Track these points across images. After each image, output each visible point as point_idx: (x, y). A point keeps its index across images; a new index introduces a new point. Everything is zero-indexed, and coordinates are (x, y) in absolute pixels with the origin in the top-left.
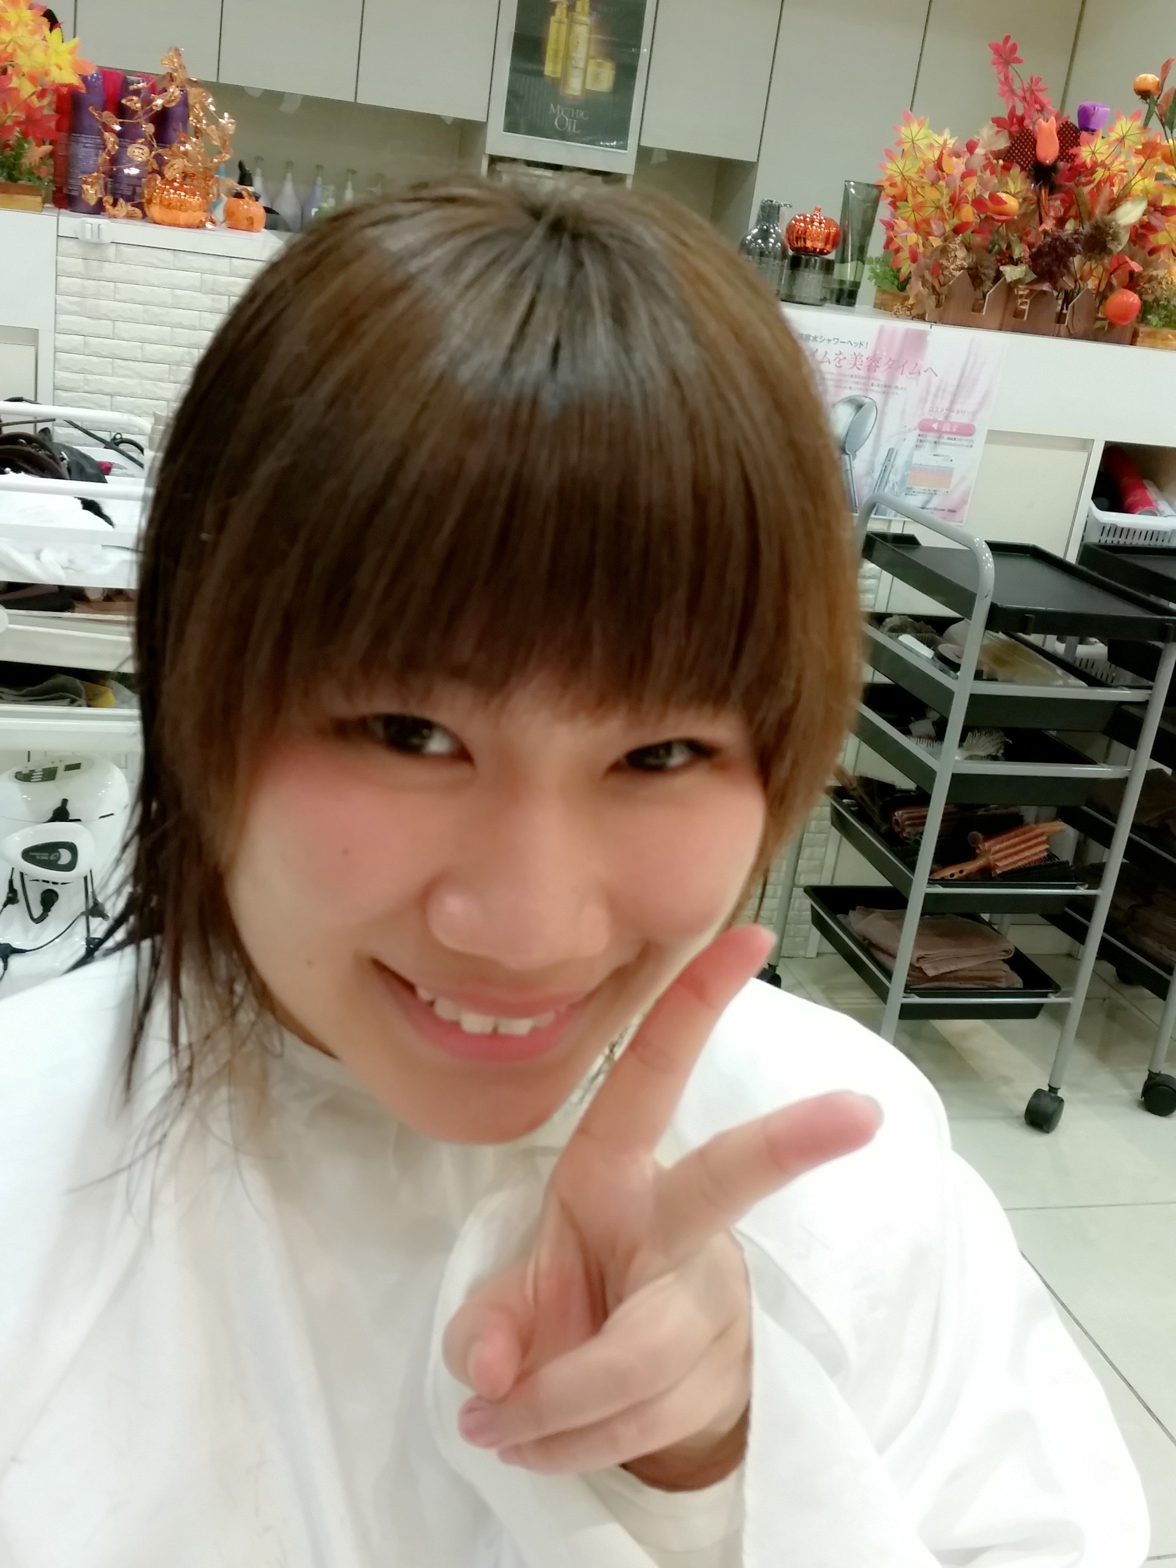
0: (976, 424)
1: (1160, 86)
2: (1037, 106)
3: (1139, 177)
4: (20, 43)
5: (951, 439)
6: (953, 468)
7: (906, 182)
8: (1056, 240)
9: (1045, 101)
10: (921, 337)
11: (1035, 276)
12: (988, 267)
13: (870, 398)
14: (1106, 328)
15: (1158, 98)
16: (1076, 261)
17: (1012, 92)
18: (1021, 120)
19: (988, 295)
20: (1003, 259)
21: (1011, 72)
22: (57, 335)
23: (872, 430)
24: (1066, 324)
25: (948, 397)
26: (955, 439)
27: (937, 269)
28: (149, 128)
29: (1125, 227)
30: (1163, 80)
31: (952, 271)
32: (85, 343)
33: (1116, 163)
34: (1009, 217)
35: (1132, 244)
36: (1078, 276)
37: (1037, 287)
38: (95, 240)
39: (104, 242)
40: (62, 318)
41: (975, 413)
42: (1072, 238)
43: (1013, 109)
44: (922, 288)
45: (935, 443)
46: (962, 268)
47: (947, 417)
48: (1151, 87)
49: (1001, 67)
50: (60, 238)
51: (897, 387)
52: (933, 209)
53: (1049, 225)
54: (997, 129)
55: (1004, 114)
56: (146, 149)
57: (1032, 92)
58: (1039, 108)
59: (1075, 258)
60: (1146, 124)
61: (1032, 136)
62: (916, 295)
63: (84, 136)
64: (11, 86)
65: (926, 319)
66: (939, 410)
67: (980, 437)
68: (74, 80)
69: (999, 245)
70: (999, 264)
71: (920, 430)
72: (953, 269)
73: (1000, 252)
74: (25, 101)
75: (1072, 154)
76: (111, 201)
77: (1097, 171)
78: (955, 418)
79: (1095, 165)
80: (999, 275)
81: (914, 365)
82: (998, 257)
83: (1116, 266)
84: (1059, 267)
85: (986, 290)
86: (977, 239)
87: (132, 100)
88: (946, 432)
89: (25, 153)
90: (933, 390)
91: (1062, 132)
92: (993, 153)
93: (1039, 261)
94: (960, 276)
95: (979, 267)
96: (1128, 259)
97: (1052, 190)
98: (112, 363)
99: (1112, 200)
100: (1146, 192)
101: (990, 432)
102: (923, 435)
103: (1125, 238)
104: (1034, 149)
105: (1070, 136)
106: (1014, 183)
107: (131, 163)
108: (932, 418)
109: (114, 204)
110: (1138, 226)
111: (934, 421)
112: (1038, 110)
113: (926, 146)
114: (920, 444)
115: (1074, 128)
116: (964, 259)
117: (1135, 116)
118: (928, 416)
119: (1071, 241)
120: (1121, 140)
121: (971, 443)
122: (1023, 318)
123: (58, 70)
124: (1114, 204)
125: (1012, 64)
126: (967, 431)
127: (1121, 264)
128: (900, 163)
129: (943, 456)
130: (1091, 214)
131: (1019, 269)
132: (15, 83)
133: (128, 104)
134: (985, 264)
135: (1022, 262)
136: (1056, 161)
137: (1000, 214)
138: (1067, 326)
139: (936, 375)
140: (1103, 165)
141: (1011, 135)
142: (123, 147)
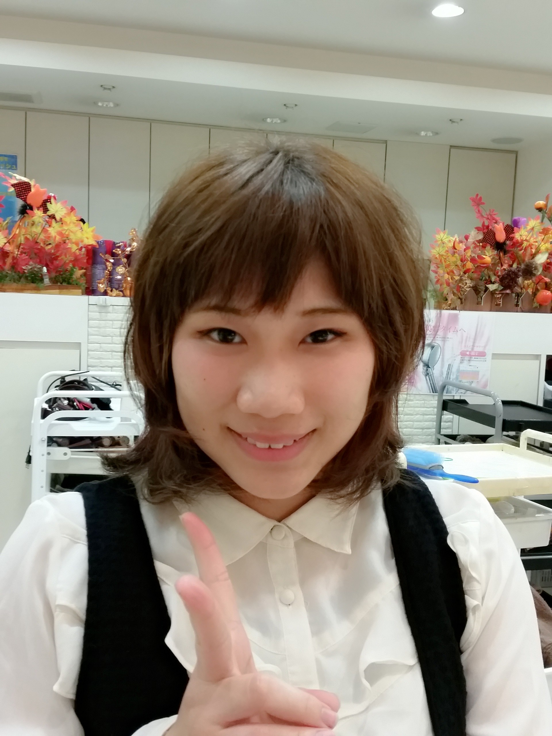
0: (486, 351)
1: (546, 206)
2: (494, 221)
3: (542, 243)
4: (72, 230)
5: (476, 358)
6: (479, 371)
7: (441, 257)
8: (510, 271)
9: (497, 219)
10: (456, 317)
11: (502, 288)
12: (481, 286)
13: (437, 343)
14: (538, 307)
15: (546, 210)
16: (520, 280)
17: (482, 216)
18: (488, 227)
19: (483, 297)
20: (487, 282)
21: (481, 209)
22: (89, 344)
23: (440, 357)
24: (520, 307)
25: (472, 340)
26: (478, 358)
27: (459, 288)
28: (125, 260)
29: (539, 264)
30: (547, 203)
31: (466, 289)
32: (101, 347)
33: (532, 239)
34: (487, 265)
35: (544, 272)
36: (522, 286)
37: (504, 292)
38: (104, 304)
39: (107, 305)
40: (90, 337)
41: (485, 347)
42: (517, 270)
43: (484, 222)
44: (453, 297)
45: (469, 360)
46: (470, 287)
47: (473, 349)
48: (543, 206)
49: (476, 207)
50: (90, 305)
51: (448, 338)
52: (454, 266)
53: (505, 266)
54: (477, 232)
55: (480, 225)
56: (124, 268)
57: (491, 215)
58: (495, 222)
59: (519, 279)
60: (542, 221)
61: (493, 232)
62: (451, 300)
63: (98, 265)
64: (68, 247)
65: (457, 309)
66: (469, 346)
67: (489, 357)
68: (94, 243)
69: (485, 277)
70: (486, 284)
71: (461, 355)
72: (466, 288)
73: (486, 280)
74: (74, 252)
75: (512, 237)
76: (110, 289)
77: (524, 243)
78: (476, 349)
79: (522, 241)
80: (487, 289)
81: (455, 328)
82: (485, 282)
83: (538, 281)
84: (512, 283)
85: (481, 296)
86: (475, 275)
87: (117, 250)
88: (473, 356)
89: (74, 273)
90: (464, 338)
91: (506, 229)
92: (477, 241)
93: (504, 281)
94: (469, 290)
95: (477, 286)
96: (543, 277)
97: (505, 253)
98: (112, 354)
99: (532, 255)
100: (547, 249)
101: (494, 354)
102: (463, 357)
103: (541, 269)
104: (495, 237)
105: (509, 230)
106: (488, 252)
107: (118, 274)
108: (466, 350)
109: (111, 291)
110: (546, 264)
111: (467, 351)
112: (495, 223)
113: (448, 241)
114: (462, 361)
115: (511, 227)
116: (471, 284)
117: (537, 219)
118: (463, 349)
119: (516, 271)
120: (533, 229)
121: (485, 360)
122: (500, 306)
123: (87, 239)
124: (533, 256)
125: (481, 205)
126: (482, 354)
127: (540, 280)
128: (438, 249)
129: (473, 366)
130: (524, 261)
131: (495, 285)
132: (69, 245)
133: (116, 252)
134: (480, 284)
135: (496, 283)
136: (505, 241)
137: (484, 264)
138: (520, 308)
139: (465, 332)
140: (526, 240)
141: (484, 233)
142: (114, 269)
